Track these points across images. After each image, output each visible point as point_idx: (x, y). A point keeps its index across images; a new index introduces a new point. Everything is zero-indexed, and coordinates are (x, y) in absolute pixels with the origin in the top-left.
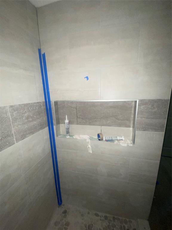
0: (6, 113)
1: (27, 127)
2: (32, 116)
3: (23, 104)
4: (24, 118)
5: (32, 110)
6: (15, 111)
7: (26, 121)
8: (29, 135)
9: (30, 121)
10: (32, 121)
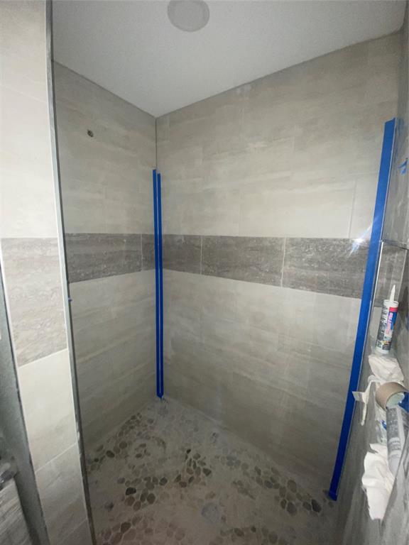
0: (281, 246)
1: (305, 274)
2: (320, 260)
3: (308, 239)
4: (304, 260)
5: (323, 250)
6: (293, 245)
7: (307, 265)
8: (305, 288)
9: (313, 269)
10: (319, 269)
